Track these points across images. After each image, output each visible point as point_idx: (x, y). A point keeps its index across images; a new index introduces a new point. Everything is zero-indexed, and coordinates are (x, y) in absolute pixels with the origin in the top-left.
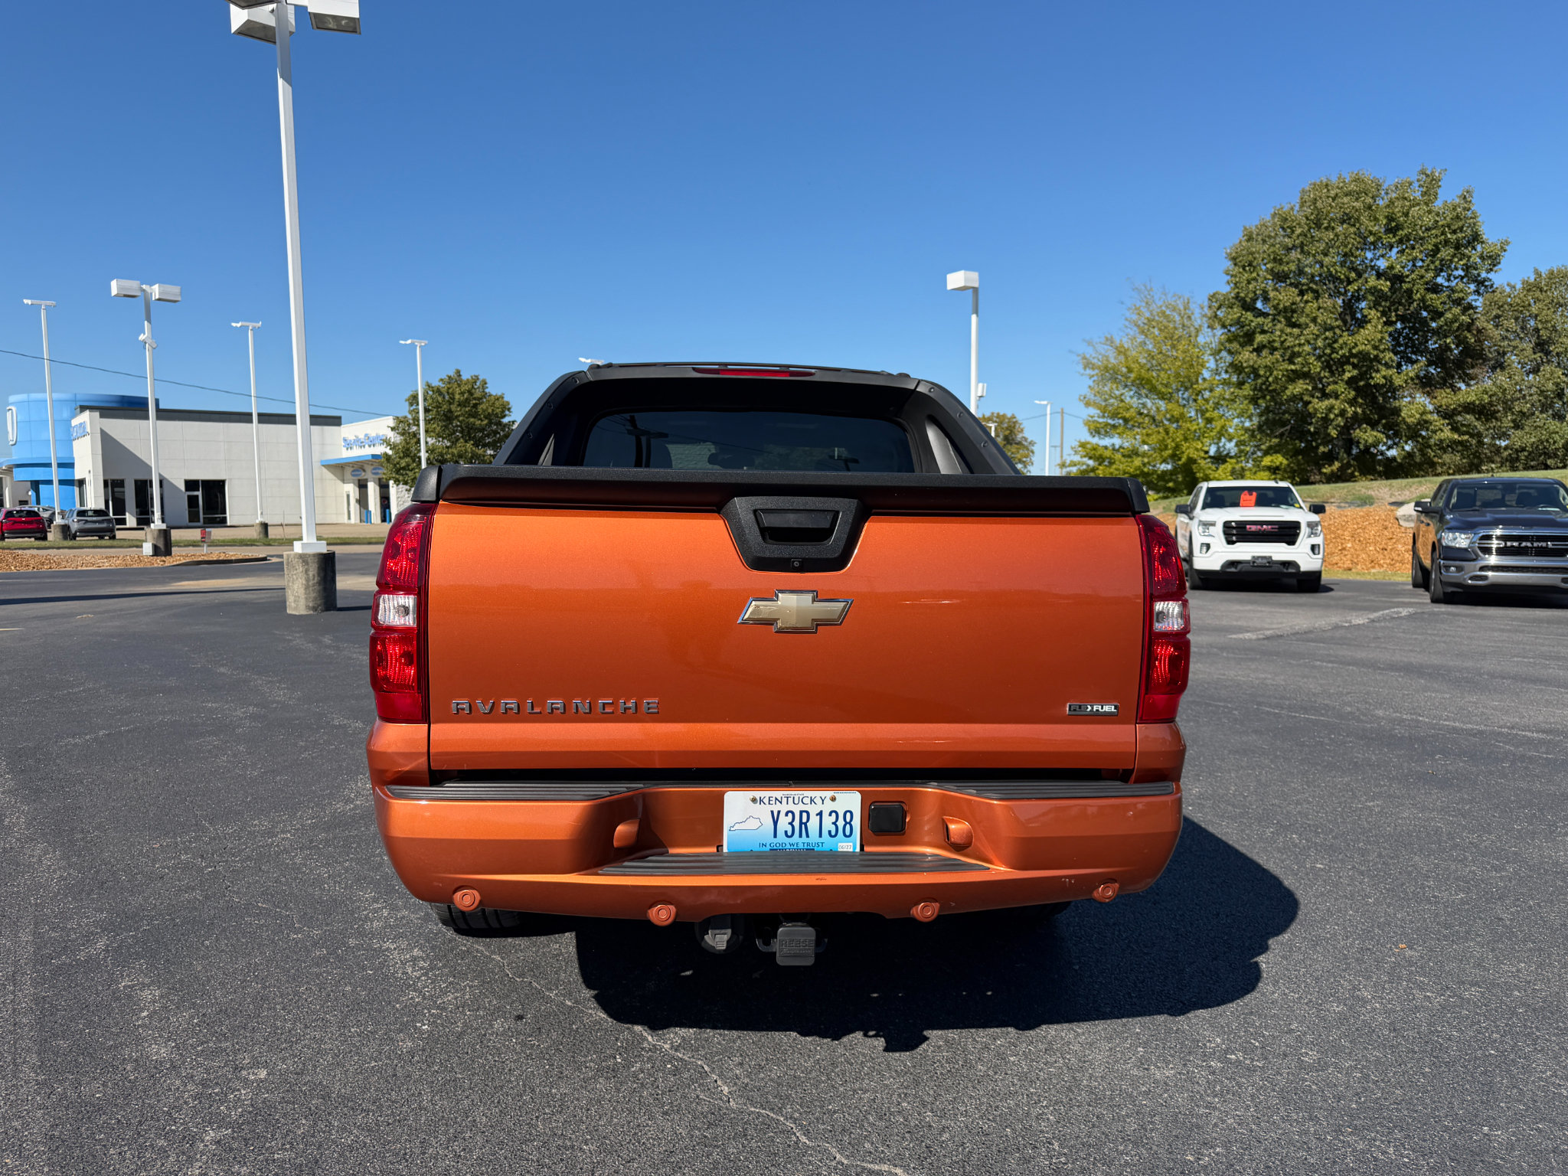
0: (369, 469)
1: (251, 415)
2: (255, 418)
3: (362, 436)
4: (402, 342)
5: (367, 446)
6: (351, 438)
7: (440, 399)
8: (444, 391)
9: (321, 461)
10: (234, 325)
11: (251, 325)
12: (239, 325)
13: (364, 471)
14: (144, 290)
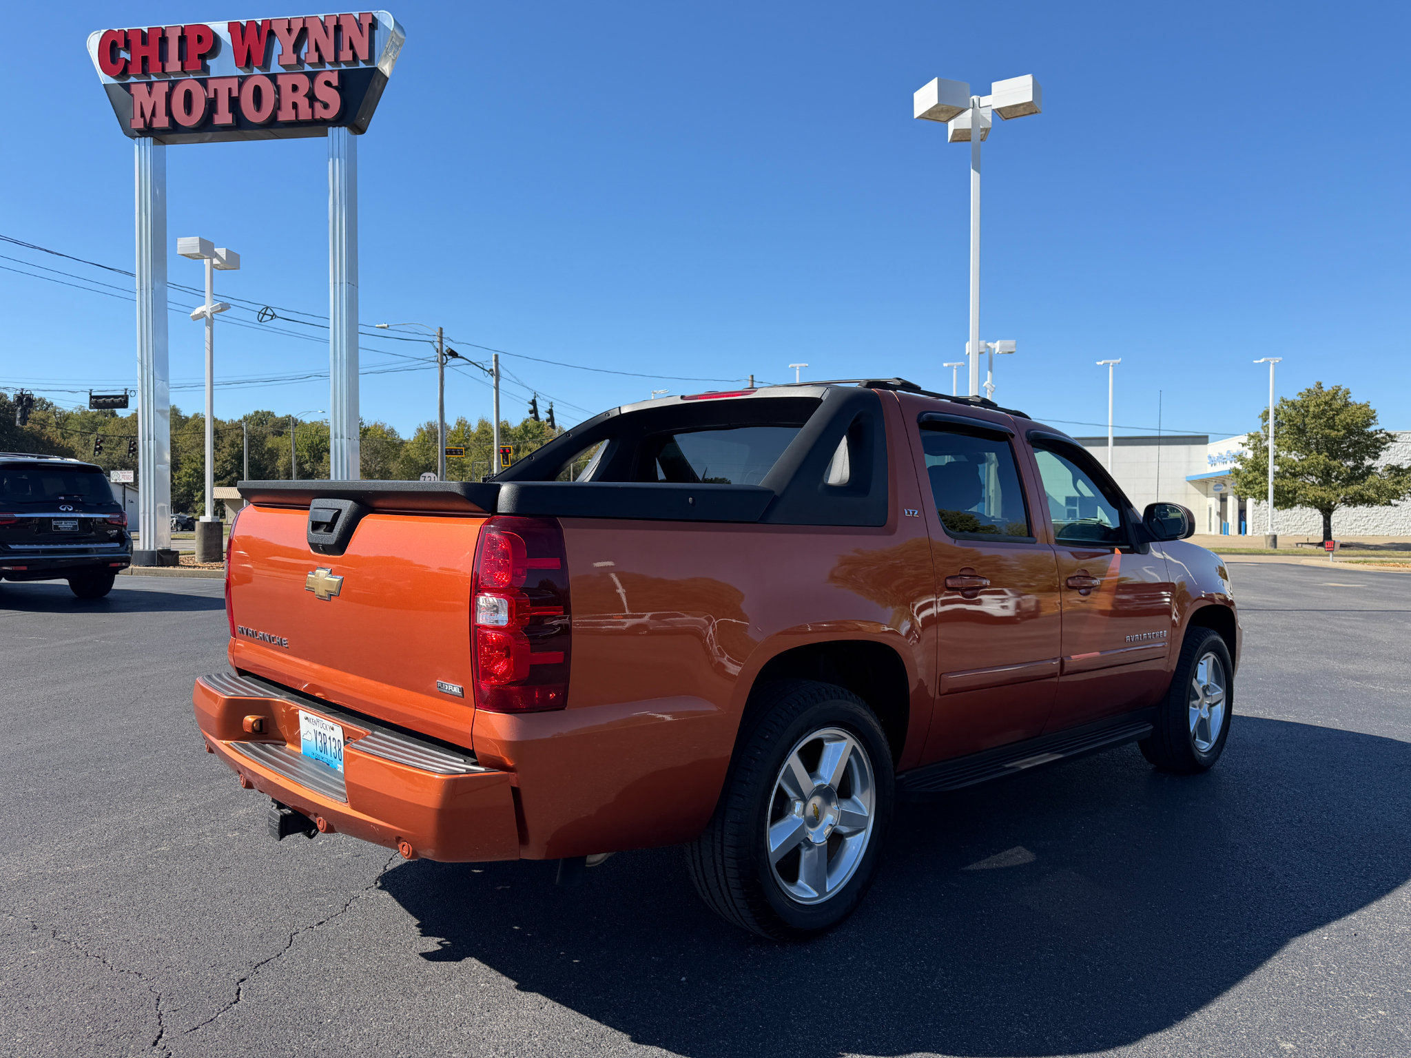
0: (1228, 483)
1: (1107, 439)
2: (1110, 441)
3: (1224, 454)
4: (1255, 362)
5: (1229, 462)
6: (1215, 455)
7: (1294, 413)
8: (1298, 405)
9: (1187, 477)
10: (1098, 363)
11: (1111, 362)
12: (1102, 363)
13: (1225, 485)
14: (989, 347)
